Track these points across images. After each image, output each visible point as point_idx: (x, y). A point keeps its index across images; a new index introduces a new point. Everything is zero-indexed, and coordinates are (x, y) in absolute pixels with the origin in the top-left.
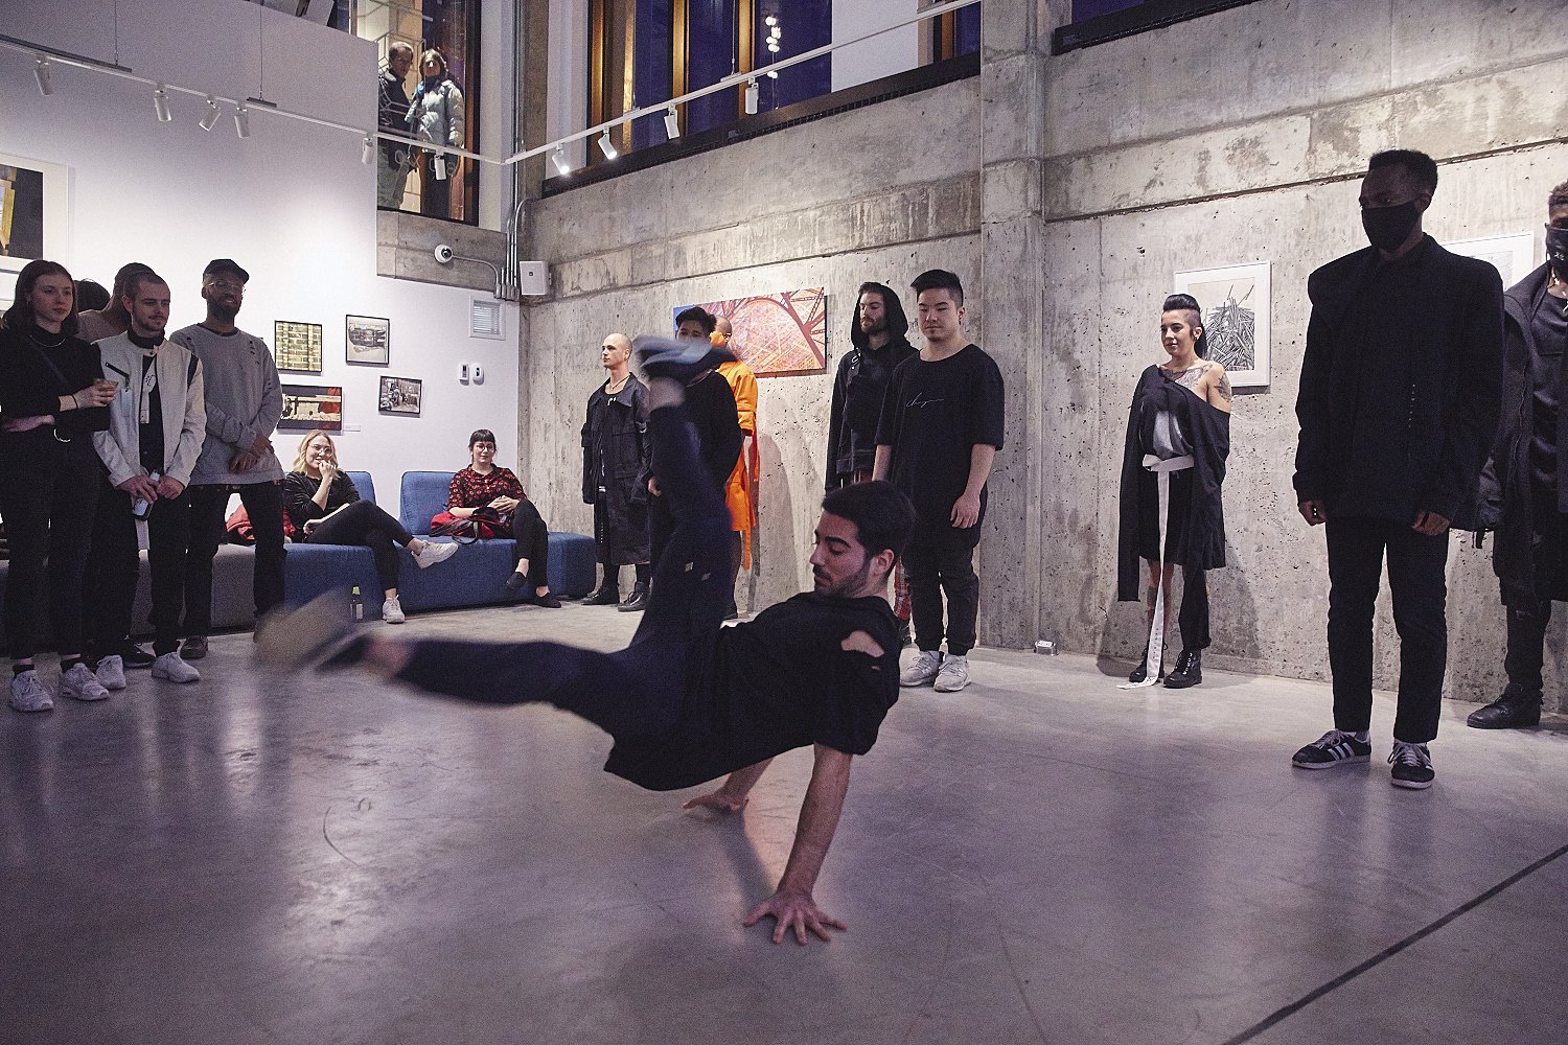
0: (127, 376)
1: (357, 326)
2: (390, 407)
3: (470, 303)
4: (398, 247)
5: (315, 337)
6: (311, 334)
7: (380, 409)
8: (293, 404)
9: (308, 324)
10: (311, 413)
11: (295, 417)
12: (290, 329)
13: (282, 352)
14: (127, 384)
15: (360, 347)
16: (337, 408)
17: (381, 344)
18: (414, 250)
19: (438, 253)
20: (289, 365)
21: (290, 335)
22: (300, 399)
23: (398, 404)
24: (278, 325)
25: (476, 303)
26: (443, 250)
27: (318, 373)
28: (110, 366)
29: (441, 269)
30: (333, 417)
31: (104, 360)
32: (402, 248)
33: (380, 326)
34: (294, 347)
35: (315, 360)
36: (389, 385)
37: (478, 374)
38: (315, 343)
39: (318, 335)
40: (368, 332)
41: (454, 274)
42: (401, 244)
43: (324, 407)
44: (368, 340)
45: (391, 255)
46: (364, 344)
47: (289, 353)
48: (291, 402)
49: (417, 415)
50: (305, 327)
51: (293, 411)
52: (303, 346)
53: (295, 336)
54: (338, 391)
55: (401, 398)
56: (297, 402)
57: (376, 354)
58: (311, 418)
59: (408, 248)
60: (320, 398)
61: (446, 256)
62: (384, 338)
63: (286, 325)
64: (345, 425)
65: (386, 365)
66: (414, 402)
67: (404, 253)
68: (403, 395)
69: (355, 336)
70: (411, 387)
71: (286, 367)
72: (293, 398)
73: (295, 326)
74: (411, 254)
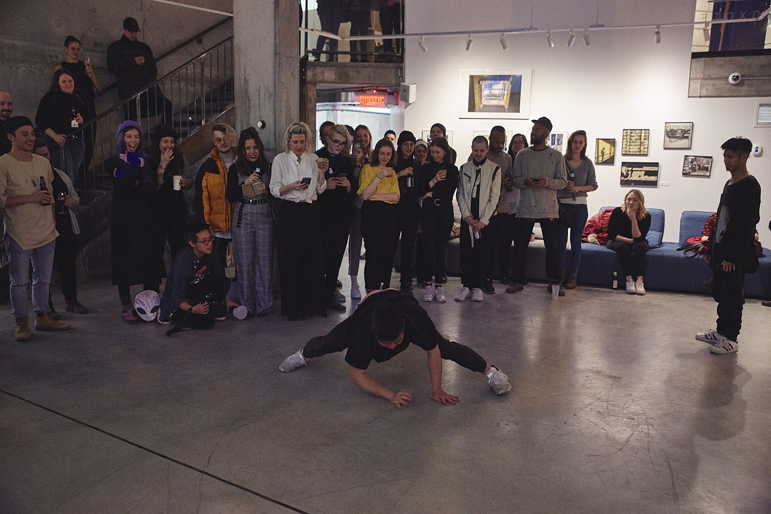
0: (470, 178)
1: (671, 128)
2: (690, 173)
3: (756, 105)
4: (703, 79)
5: (645, 136)
6: (643, 134)
7: (683, 174)
8: (630, 172)
9: (642, 130)
10: (640, 176)
11: (631, 179)
12: (631, 133)
13: (626, 145)
14: (470, 181)
15: (673, 140)
16: (655, 173)
17: (687, 137)
18: (714, 79)
19: (730, 79)
20: (630, 152)
21: (631, 136)
22: (634, 169)
23: (695, 171)
24: (625, 131)
25: (761, 105)
26: (734, 76)
27: (646, 155)
28: (465, 174)
29: (734, 88)
30: (653, 178)
31: (463, 172)
32: (707, 79)
33: (687, 127)
34: (633, 142)
35: (644, 148)
36: (690, 160)
37: (757, 151)
38: (645, 139)
39: (647, 135)
40: (679, 131)
41: (744, 89)
42: (706, 77)
43: (648, 173)
44: (678, 135)
45: (697, 85)
46: (676, 137)
47: (630, 145)
48: (629, 171)
49: (709, 177)
50: (640, 131)
51: (629, 176)
52: (638, 141)
53: (634, 136)
54: (656, 164)
55: (697, 167)
56: (632, 171)
57: (684, 143)
58: (639, 179)
59: (711, 79)
60: (646, 168)
61: (734, 80)
62: (689, 133)
63: (629, 131)
64: (659, 183)
65: (689, 148)
66: (706, 169)
67: (707, 82)
68: (699, 166)
69: (671, 134)
70: (705, 160)
71: (628, 153)
72: (630, 169)
73: (634, 131)
74: (712, 82)
